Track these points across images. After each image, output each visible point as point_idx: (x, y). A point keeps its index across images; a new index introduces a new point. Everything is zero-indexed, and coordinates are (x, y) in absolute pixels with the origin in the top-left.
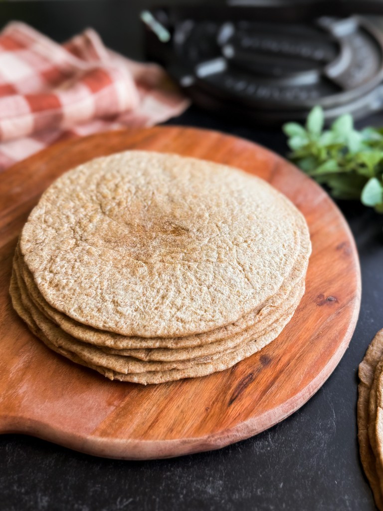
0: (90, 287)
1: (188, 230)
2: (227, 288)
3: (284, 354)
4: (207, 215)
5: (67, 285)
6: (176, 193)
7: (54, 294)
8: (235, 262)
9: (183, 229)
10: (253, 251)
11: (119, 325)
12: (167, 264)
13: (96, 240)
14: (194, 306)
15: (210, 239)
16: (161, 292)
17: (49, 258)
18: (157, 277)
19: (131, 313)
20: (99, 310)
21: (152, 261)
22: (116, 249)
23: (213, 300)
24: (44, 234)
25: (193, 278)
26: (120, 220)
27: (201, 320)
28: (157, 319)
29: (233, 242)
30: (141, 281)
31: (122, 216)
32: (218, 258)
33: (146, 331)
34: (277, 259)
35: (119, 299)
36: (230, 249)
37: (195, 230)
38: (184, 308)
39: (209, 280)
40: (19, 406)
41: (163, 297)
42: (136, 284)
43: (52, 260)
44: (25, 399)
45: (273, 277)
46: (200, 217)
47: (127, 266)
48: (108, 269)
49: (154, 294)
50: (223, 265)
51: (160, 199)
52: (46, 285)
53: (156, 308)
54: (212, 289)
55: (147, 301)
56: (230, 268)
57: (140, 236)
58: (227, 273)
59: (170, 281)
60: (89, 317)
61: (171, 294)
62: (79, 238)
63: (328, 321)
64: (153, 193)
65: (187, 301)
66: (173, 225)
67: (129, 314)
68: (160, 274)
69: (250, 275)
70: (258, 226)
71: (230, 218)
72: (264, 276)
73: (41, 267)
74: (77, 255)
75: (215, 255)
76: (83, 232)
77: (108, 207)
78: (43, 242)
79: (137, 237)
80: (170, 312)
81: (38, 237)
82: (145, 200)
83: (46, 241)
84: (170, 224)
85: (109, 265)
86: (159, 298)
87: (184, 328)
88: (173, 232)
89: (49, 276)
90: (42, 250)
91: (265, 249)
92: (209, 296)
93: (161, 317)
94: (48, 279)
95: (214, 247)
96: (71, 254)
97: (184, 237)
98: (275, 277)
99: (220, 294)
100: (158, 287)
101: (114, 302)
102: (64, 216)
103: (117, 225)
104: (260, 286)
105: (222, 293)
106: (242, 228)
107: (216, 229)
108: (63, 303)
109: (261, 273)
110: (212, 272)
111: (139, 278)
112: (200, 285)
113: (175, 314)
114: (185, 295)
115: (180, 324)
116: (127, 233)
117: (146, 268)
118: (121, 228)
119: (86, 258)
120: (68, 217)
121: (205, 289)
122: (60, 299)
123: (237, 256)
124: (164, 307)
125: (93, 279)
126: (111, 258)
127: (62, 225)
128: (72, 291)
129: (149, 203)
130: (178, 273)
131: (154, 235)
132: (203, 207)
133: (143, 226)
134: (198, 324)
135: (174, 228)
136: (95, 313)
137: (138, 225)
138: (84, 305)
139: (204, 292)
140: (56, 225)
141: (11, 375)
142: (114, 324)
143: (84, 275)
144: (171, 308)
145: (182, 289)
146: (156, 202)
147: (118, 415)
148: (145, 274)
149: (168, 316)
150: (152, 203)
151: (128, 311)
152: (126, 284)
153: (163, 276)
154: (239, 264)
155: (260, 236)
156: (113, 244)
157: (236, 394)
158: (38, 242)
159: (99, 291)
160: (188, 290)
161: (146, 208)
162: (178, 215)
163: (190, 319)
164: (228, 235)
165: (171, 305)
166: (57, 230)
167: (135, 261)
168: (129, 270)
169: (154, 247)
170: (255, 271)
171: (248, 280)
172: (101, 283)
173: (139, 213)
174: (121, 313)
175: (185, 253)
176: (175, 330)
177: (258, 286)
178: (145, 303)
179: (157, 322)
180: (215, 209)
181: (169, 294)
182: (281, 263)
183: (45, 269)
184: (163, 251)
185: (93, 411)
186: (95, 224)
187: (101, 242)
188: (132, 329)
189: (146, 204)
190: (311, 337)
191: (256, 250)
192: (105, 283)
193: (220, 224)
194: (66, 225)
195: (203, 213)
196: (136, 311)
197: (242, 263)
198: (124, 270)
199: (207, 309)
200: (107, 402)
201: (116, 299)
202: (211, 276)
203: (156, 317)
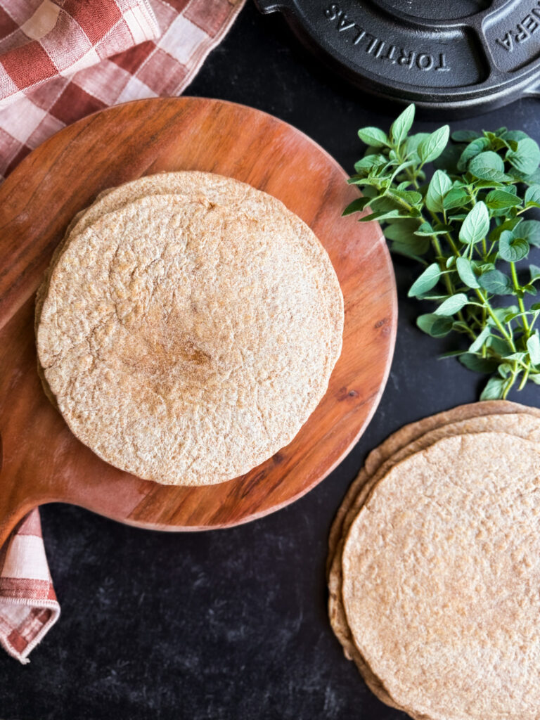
0: (111, 424)
1: (210, 357)
2: (243, 439)
3: (296, 453)
4: (232, 335)
5: (88, 418)
6: (200, 297)
7: (78, 427)
8: (255, 407)
9: (205, 355)
10: (275, 391)
11: (139, 471)
12: (186, 404)
13: (113, 360)
14: (210, 458)
15: (232, 373)
16: (179, 439)
17: (68, 379)
18: (175, 419)
19: (150, 459)
20: (120, 451)
21: (171, 397)
22: (134, 375)
23: (228, 452)
24: (59, 344)
25: (211, 426)
26: (138, 335)
27: (215, 473)
28: (174, 469)
29: (256, 379)
30: (159, 423)
31: (139, 329)
32: (238, 401)
33: (163, 480)
34: (299, 401)
35: (139, 442)
36: (252, 389)
37: (217, 358)
38: (200, 459)
39: (226, 429)
40: (67, 489)
41: (180, 445)
42: (155, 427)
43: (71, 383)
44: (70, 483)
45: (291, 424)
46: (224, 338)
47: (146, 400)
48: (127, 402)
49: (172, 440)
50: (242, 411)
51: (182, 304)
52: (70, 415)
53: (173, 458)
54: (228, 440)
55: (165, 449)
56: (249, 414)
57: (159, 359)
58: (245, 421)
59: (188, 427)
60: (112, 459)
61: (188, 443)
62: (96, 355)
63: (344, 419)
64: (174, 295)
65: (203, 452)
66: (195, 348)
67: (148, 461)
68: (178, 417)
69: (268, 423)
70: (286, 355)
71: (257, 342)
72: (282, 423)
73: (62, 392)
74: (95, 380)
75: (235, 396)
76: (99, 347)
77: (124, 314)
78: (60, 354)
79: (156, 359)
80: (187, 463)
81: (54, 347)
82: (165, 305)
83: (64, 354)
84: (191, 346)
85: (128, 397)
86: (176, 446)
87: (199, 481)
88: (195, 357)
89: (71, 404)
90: (60, 367)
91: (289, 388)
92: (225, 448)
93: (177, 467)
94: (71, 408)
95: (235, 385)
96: (90, 378)
97: (205, 367)
98: (293, 425)
99: (235, 446)
100: (176, 433)
101: (134, 445)
102: (78, 321)
103: (135, 341)
104: (276, 436)
105: (238, 445)
106: (269, 357)
107: (240, 359)
108: (87, 438)
109: (279, 420)
110: (230, 419)
111: (158, 418)
112: (218, 434)
113: (191, 465)
114: (202, 445)
115: (195, 476)
116: (145, 354)
117: (164, 406)
118: (139, 346)
119: (105, 385)
120: (81, 322)
121: (221, 438)
122: (84, 433)
123: (258, 398)
124: (180, 457)
125: (113, 415)
126: (130, 387)
127: (77, 334)
128: (95, 425)
129: (170, 311)
130: (196, 417)
131: (174, 359)
132: (229, 322)
133: (163, 346)
134: (211, 478)
135: (196, 351)
136: (116, 455)
137: (158, 344)
138: (106, 444)
139: (220, 442)
140: (71, 333)
141: (55, 460)
142: (134, 470)
143: (104, 409)
144: (188, 458)
145: (199, 438)
146: (177, 310)
147: (148, 503)
148: (163, 414)
149: (185, 466)
150: (172, 311)
151: (147, 457)
152: (145, 425)
153: (182, 419)
154: (259, 409)
155: (287, 369)
156: (131, 368)
157: (248, 490)
158: (55, 354)
159: (120, 429)
160: (205, 439)
161: (166, 319)
162: (200, 334)
163: (205, 471)
164: (252, 368)
165: (187, 455)
166: (73, 340)
167: (155, 394)
168: (147, 405)
169: (174, 376)
170: (273, 418)
171: (266, 428)
172: (121, 420)
173: (159, 326)
174: (140, 459)
175: (205, 390)
176: (190, 482)
177: (274, 436)
178: (163, 450)
179: (174, 472)
180: (242, 326)
181: (187, 442)
182: (302, 406)
183: (66, 394)
184: (183, 383)
185: (127, 498)
186: (112, 338)
187: (119, 363)
188: (151, 476)
189: (166, 312)
190: (323, 437)
191: (278, 390)
192: (125, 421)
193: (245, 350)
194: (81, 334)
195: (228, 333)
196: (154, 457)
197: (262, 408)
198: (143, 406)
199: (221, 461)
200: (138, 490)
201: (135, 443)
202: (229, 425)
203: (174, 467)
